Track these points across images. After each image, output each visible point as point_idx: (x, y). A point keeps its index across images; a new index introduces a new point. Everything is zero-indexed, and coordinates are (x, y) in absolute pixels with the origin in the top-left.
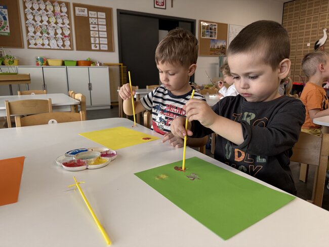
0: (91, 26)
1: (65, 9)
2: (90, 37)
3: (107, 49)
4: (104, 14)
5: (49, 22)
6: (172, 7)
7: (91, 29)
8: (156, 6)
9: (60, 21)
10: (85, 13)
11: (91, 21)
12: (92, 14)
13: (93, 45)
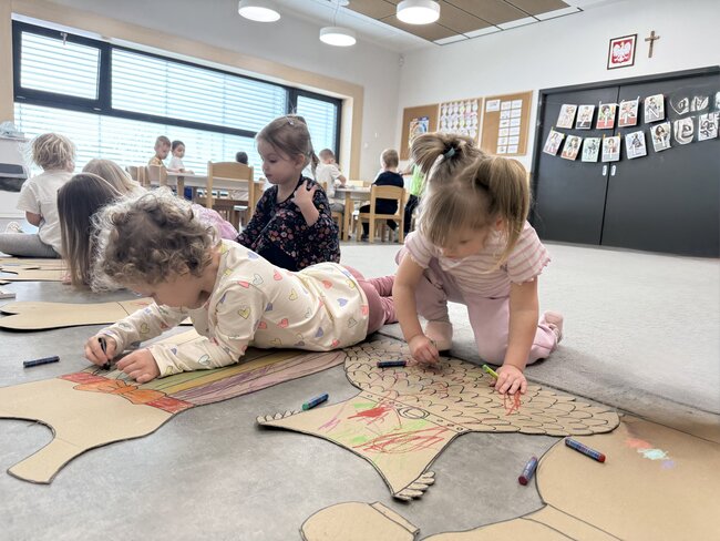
0: (501, 122)
1: (475, 108)
2: (497, 137)
3: (516, 151)
4: (520, 102)
5: (458, 126)
6: (650, 56)
7: (501, 126)
8: (611, 65)
9: (469, 122)
10: (496, 108)
11: (502, 115)
12: (506, 105)
13: (499, 148)
